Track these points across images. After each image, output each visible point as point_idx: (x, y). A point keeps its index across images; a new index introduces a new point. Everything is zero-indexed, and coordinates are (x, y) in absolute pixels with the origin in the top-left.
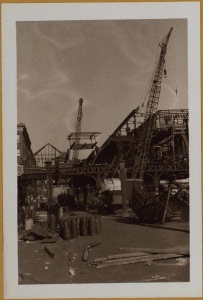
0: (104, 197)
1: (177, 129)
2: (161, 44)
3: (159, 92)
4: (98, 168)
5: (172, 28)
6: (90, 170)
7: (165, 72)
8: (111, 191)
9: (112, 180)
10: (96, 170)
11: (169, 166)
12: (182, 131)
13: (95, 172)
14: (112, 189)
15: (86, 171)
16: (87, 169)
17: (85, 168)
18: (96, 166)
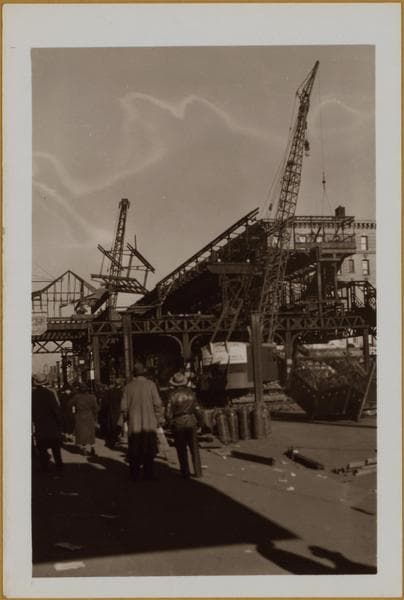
0: (210, 376)
1: (324, 251)
2: (301, 92)
3: (298, 183)
4: (186, 322)
5: (318, 63)
6: (170, 325)
7: (307, 145)
8: (223, 365)
9: (225, 345)
10: (181, 325)
11: (310, 319)
12: (335, 256)
13: (180, 330)
14: (224, 362)
15: (163, 326)
16: (164, 324)
17: (161, 322)
18: (180, 318)
